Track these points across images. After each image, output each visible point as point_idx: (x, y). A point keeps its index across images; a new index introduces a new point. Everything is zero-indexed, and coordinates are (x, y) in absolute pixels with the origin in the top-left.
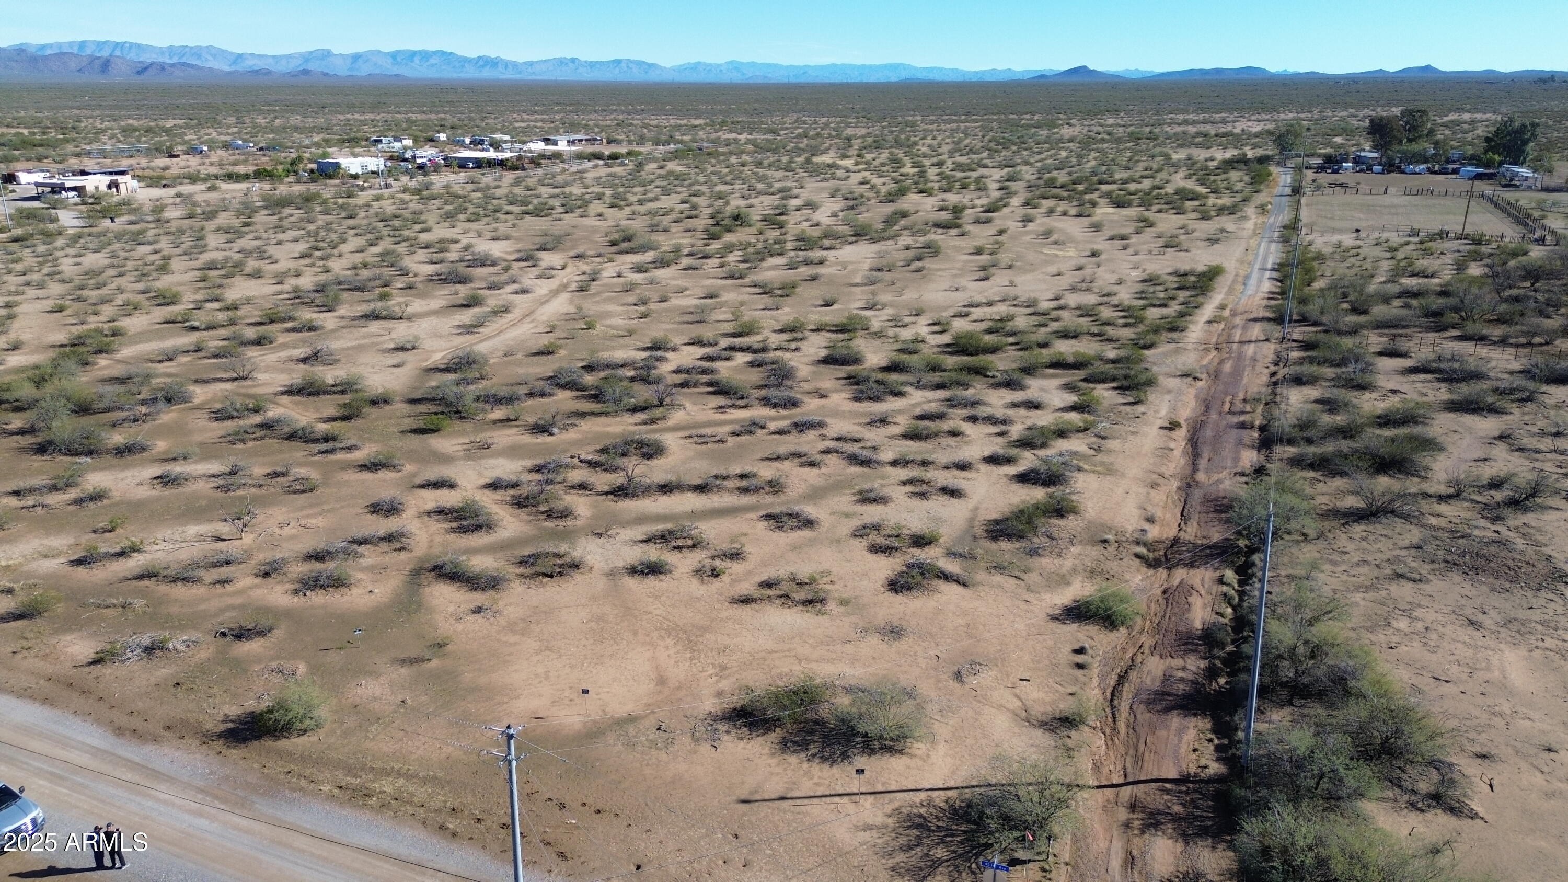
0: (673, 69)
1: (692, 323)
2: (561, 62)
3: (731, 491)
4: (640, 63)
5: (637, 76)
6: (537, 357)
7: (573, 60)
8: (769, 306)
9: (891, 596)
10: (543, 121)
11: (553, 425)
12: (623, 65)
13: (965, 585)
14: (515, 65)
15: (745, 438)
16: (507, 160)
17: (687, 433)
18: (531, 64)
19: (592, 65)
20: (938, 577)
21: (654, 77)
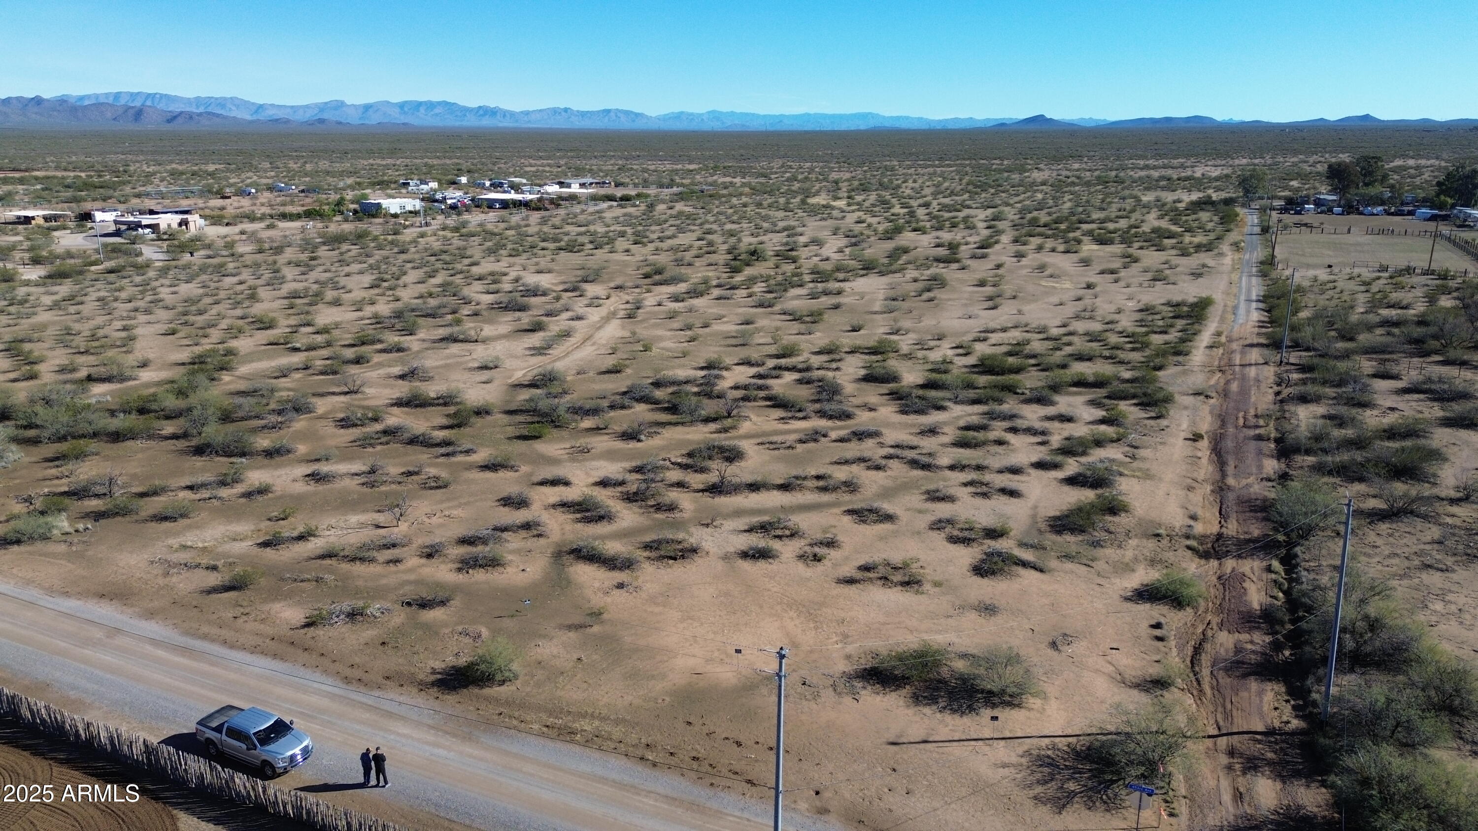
0: (658, 118)
1: (736, 346)
2: (555, 111)
3: (811, 490)
4: (627, 113)
5: (625, 124)
6: (607, 376)
7: (566, 110)
8: (803, 331)
9: (978, 580)
10: (549, 165)
11: (640, 432)
12: (612, 114)
13: (1041, 571)
14: (512, 114)
15: (811, 445)
16: (531, 201)
17: (760, 440)
18: (527, 113)
19: (583, 114)
20: (1016, 564)
21: (639, 125)
